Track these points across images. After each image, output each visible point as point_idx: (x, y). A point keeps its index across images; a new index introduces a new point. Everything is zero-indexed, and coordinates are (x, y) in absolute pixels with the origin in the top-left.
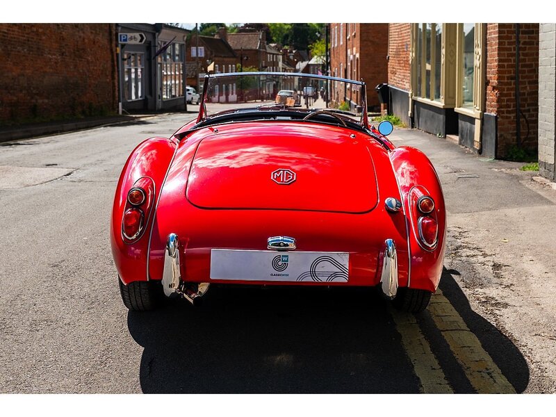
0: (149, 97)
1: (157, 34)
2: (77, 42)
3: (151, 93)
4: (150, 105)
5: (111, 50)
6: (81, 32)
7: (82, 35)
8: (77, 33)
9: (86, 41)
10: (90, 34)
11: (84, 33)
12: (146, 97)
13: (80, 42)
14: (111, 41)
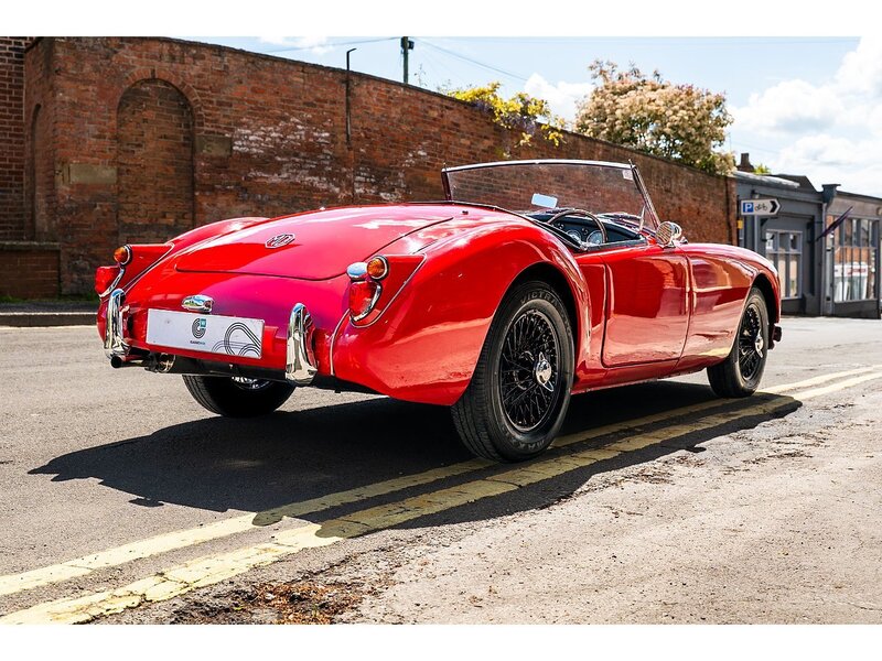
0: (808, 295)
1: (825, 205)
2: (669, 211)
3: (812, 291)
4: (809, 306)
5: (729, 224)
6: (674, 198)
7: (677, 202)
8: (668, 200)
9: (684, 210)
10: (691, 202)
11: (680, 199)
12: (803, 295)
13: (672, 212)
14: (728, 211)
